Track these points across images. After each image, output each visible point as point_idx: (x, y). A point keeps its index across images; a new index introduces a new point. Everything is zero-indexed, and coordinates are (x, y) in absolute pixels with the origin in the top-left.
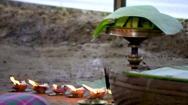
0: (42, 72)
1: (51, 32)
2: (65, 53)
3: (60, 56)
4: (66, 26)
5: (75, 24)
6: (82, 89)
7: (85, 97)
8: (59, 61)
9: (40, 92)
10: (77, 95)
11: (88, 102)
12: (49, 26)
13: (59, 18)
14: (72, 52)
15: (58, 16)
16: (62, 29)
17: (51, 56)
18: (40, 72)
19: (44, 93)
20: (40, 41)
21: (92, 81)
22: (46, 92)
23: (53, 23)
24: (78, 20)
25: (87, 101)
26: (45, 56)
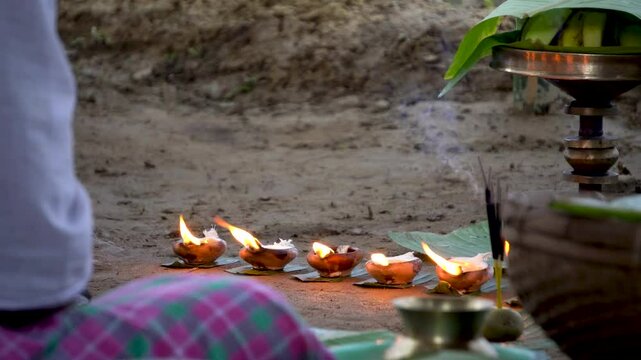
0: (271, 201)
1: (305, 62)
2: (351, 135)
3: (333, 146)
4: (356, 42)
5: (384, 36)
6: (408, 257)
7: (420, 287)
8: (331, 162)
9: (265, 269)
10: (393, 280)
11: (430, 305)
12: (296, 44)
13: (332, 17)
14: (376, 132)
15: (326, 9)
16: (343, 53)
17: (305, 146)
18: (268, 200)
19: (280, 271)
20: (267, 95)
21: (444, 230)
22: (288, 268)
23: (312, 31)
24: (395, 21)
25: (424, 300)
26: (283, 145)
